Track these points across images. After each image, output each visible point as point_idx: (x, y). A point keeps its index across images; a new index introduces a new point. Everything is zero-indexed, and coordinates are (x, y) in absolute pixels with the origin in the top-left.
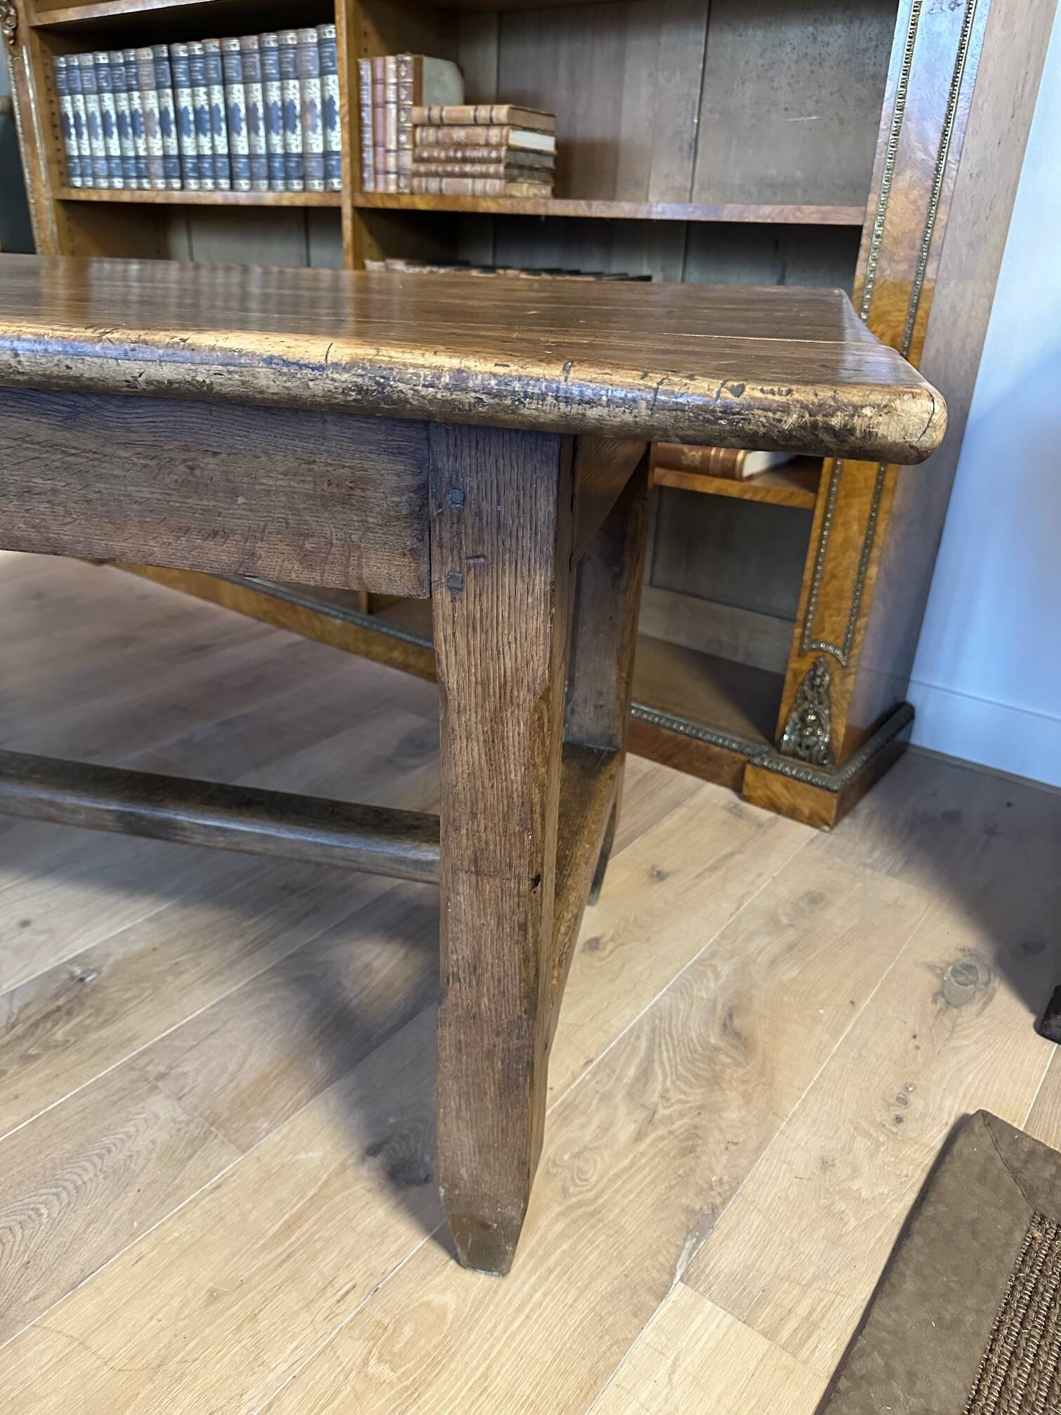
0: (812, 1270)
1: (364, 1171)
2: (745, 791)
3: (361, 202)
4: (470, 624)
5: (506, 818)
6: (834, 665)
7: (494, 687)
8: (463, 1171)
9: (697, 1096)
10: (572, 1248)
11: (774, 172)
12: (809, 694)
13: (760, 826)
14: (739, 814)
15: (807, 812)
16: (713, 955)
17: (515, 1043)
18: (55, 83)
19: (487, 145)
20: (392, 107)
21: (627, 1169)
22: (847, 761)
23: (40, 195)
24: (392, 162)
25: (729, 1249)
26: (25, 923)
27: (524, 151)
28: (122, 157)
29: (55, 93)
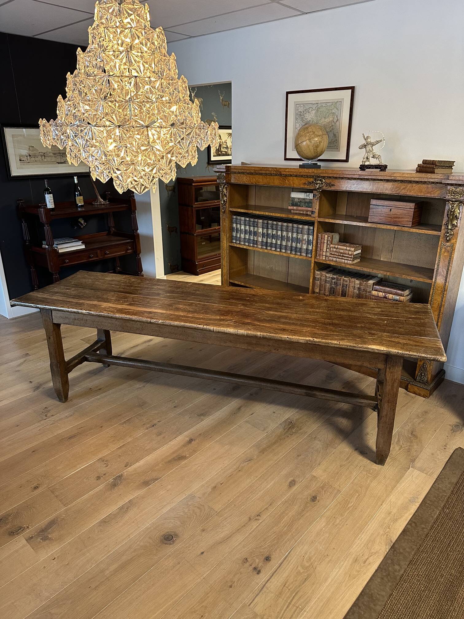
1: (356, 452)
2: (408, 390)
3: (316, 261)
4: (391, 372)
5: (393, 396)
6: (428, 364)
7: (393, 380)
8: (381, 446)
10: (393, 463)
11: (410, 258)
12: (422, 369)
13: (412, 397)
14: (408, 395)
15: (423, 395)
16: (407, 422)
17: (391, 426)
18: (232, 221)
20: (325, 244)
21: (399, 453)
22: (431, 383)
23: (225, 243)
24: (324, 254)
25: (418, 464)
26: (274, 412)
27: (356, 254)
28: (249, 239)
29: (231, 222)
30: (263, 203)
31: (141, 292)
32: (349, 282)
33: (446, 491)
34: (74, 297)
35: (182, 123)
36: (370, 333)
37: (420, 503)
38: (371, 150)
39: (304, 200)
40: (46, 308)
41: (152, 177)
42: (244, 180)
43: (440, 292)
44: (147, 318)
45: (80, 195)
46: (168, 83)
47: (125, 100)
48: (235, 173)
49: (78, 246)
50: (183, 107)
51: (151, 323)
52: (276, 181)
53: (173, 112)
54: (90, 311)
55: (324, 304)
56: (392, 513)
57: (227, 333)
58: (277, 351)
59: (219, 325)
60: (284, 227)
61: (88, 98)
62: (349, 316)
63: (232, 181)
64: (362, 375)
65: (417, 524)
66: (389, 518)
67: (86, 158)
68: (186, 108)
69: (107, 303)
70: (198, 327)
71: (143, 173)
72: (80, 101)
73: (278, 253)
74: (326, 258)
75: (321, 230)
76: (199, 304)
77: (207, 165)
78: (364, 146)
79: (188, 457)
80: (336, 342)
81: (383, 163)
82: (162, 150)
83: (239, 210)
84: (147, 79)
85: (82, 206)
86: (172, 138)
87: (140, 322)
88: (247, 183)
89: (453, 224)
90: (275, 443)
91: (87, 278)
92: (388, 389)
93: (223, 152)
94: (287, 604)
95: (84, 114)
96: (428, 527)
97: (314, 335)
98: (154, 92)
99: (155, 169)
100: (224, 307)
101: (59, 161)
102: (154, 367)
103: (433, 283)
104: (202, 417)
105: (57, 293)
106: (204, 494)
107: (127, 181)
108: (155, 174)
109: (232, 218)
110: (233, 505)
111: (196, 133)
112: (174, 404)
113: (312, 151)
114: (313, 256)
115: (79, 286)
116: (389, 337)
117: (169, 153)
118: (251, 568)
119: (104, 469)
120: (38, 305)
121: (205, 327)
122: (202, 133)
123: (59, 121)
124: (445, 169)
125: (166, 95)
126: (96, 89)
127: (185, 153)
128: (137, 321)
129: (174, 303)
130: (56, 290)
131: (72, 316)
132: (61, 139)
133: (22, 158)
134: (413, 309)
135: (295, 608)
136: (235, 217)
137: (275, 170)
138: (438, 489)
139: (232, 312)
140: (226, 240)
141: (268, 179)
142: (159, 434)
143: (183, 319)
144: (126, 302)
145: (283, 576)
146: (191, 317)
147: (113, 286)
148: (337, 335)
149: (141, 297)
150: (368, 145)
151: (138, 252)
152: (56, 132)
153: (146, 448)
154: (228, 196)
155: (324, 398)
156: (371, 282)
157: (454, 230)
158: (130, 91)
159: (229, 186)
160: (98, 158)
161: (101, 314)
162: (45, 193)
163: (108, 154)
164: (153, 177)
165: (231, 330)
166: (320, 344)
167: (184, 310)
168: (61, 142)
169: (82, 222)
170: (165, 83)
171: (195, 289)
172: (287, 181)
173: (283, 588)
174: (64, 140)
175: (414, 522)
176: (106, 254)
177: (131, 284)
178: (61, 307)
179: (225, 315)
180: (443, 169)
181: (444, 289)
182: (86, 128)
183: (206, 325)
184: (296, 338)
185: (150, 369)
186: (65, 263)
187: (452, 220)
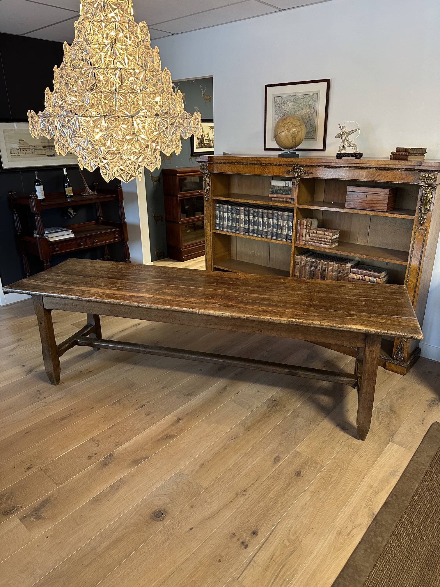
0: (410, 441)
1: (338, 428)
2: (386, 368)
3: (296, 246)
4: (370, 351)
5: (373, 373)
6: (404, 342)
7: (372, 358)
8: (361, 422)
9: (388, 419)
10: (373, 438)
11: (386, 242)
12: (399, 348)
13: (390, 375)
14: (385, 372)
15: (400, 372)
16: (386, 398)
17: (371, 402)
18: (215, 208)
19: (327, 239)
20: (305, 230)
21: (379, 429)
22: (408, 361)
23: (208, 231)
24: (304, 239)
25: (397, 438)
26: (258, 391)
27: (334, 239)
28: (232, 226)
29: (215, 210)
30: (244, 192)
31: (129, 278)
32: (328, 265)
33: (425, 464)
34: (64, 283)
35: (166, 113)
36: (350, 314)
37: (400, 476)
38: (347, 139)
39: (284, 188)
40: (37, 294)
41: (137, 165)
42: (226, 169)
43: (414, 273)
44: (135, 302)
45: (69, 186)
46: (152, 74)
47: (110, 91)
48: (217, 163)
49: (68, 235)
50: (166, 98)
51: (138, 307)
52: (257, 170)
53: (157, 103)
54: (80, 296)
55: (304, 286)
56: (374, 486)
57: (212, 316)
58: (260, 333)
59: (205, 308)
60: (265, 214)
61: (74, 90)
62: (329, 297)
63: (215, 171)
64: (341, 354)
65: (398, 496)
66: (371, 491)
67: (73, 148)
68: (170, 99)
69: (96, 289)
70: (184, 310)
71: (129, 161)
72: (67, 92)
73: (260, 239)
74: (305, 243)
75: (300, 216)
76: (185, 288)
77: (190, 156)
78: (340, 135)
79: (176, 436)
80: (316, 323)
81: (359, 151)
82: (147, 139)
83: (222, 199)
84: (131, 71)
85: (71, 197)
86: (156, 127)
87: (128, 306)
88: (229, 172)
89: (426, 209)
90: (259, 421)
91: (77, 265)
92: (367, 367)
93: (205, 145)
94: (275, 577)
95: (70, 105)
96: (409, 499)
97: (296, 316)
98: (139, 83)
99: (141, 158)
100: (208, 290)
101: (49, 154)
102: (142, 349)
103: (408, 265)
104: (189, 397)
105: (48, 279)
106: (192, 471)
107: (113, 170)
108: (141, 162)
109: (216, 206)
110: (220, 482)
111: (179, 122)
112: (162, 385)
113: (291, 141)
114: (293, 241)
115: (69, 273)
116: (367, 316)
117: (154, 142)
118: (239, 543)
119: (95, 449)
120: (29, 292)
121: (191, 310)
122: (185, 123)
123: (47, 112)
124: (417, 156)
125: (150, 86)
126: (82, 81)
127: (169, 142)
128: (126, 305)
129: (161, 288)
130: (46, 276)
131: (63, 302)
132: (49, 130)
133: (13, 151)
134: (389, 290)
135: (282, 580)
136: (217, 205)
137: (256, 159)
138: (417, 463)
139: (216, 295)
140: (210, 227)
141: (249, 169)
142: (148, 415)
143: (170, 303)
144: (114, 288)
145: (270, 550)
146: (177, 300)
147: (102, 272)
148: (318, 316)
149: (129, 283)
150: (344, 134)
151: (126, 241)
152: (44, 123)
153: (136, 428)
154: (211, 185)
155: (306, 376)
156: (349, 265)
157: (427, 214)
158: (115, 82)
159: (212, 175)
160: (85, 147)
161: (90, 299)
162: (36, 184)
163: (95, 143)
164: (139, 166)
165: (216, 313)
166: (302, 324)
167: (170, 294)
168: (49, 133)
169: (72, 212)
170: (149, 75)
171: (180, 274)
172: (267, 170)
173: (270, 561)
174: (51, 130)
175: (395, 495)
176: (95, 242)
177: (119, 270)
178: (52, 293)
179: (210, 299)
180: (416, 156)
181: (419, 270)
182: (73, 118)
183: (192, 308)
184: (278, 319)
185: (139, 352)
186: (56, 251)
187: (425, 205)
